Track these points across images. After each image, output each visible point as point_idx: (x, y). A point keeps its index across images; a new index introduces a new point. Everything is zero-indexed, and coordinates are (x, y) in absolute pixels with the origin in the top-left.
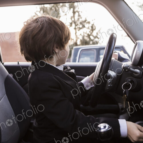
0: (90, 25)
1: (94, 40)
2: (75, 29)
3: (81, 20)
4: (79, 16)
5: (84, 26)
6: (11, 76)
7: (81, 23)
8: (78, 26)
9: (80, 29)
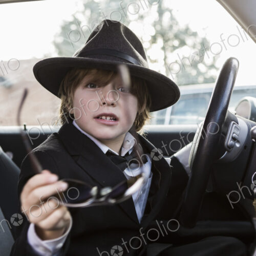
0: (198, 40)
1: (207, 72)
2: (164, 48)
3: (175, 29)
4: (172, 18)
5: (183, 43)
6: (10, 157)
7: (176, 37)
8: (170, 43)
9: (174, 48)
